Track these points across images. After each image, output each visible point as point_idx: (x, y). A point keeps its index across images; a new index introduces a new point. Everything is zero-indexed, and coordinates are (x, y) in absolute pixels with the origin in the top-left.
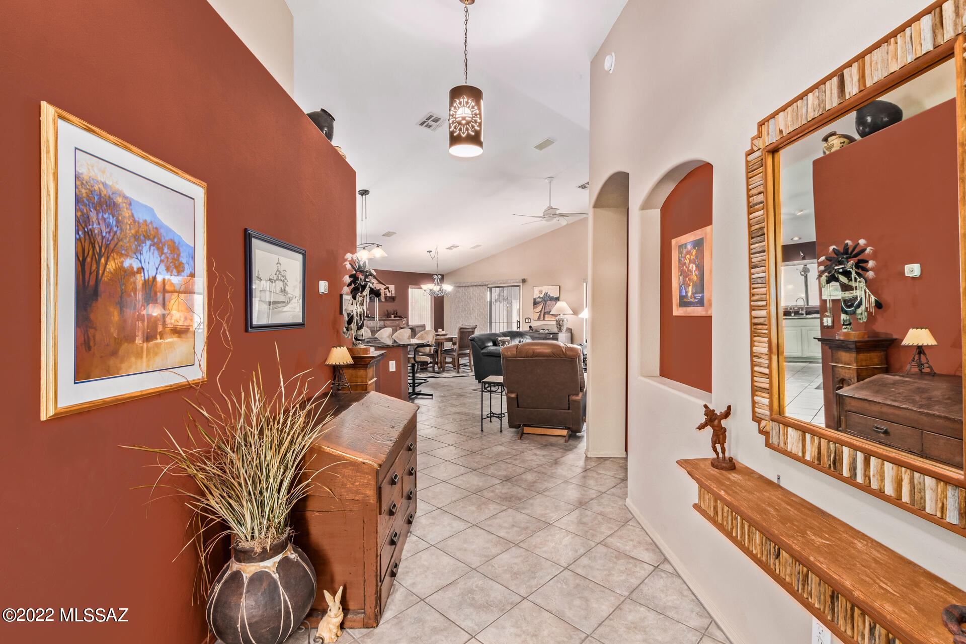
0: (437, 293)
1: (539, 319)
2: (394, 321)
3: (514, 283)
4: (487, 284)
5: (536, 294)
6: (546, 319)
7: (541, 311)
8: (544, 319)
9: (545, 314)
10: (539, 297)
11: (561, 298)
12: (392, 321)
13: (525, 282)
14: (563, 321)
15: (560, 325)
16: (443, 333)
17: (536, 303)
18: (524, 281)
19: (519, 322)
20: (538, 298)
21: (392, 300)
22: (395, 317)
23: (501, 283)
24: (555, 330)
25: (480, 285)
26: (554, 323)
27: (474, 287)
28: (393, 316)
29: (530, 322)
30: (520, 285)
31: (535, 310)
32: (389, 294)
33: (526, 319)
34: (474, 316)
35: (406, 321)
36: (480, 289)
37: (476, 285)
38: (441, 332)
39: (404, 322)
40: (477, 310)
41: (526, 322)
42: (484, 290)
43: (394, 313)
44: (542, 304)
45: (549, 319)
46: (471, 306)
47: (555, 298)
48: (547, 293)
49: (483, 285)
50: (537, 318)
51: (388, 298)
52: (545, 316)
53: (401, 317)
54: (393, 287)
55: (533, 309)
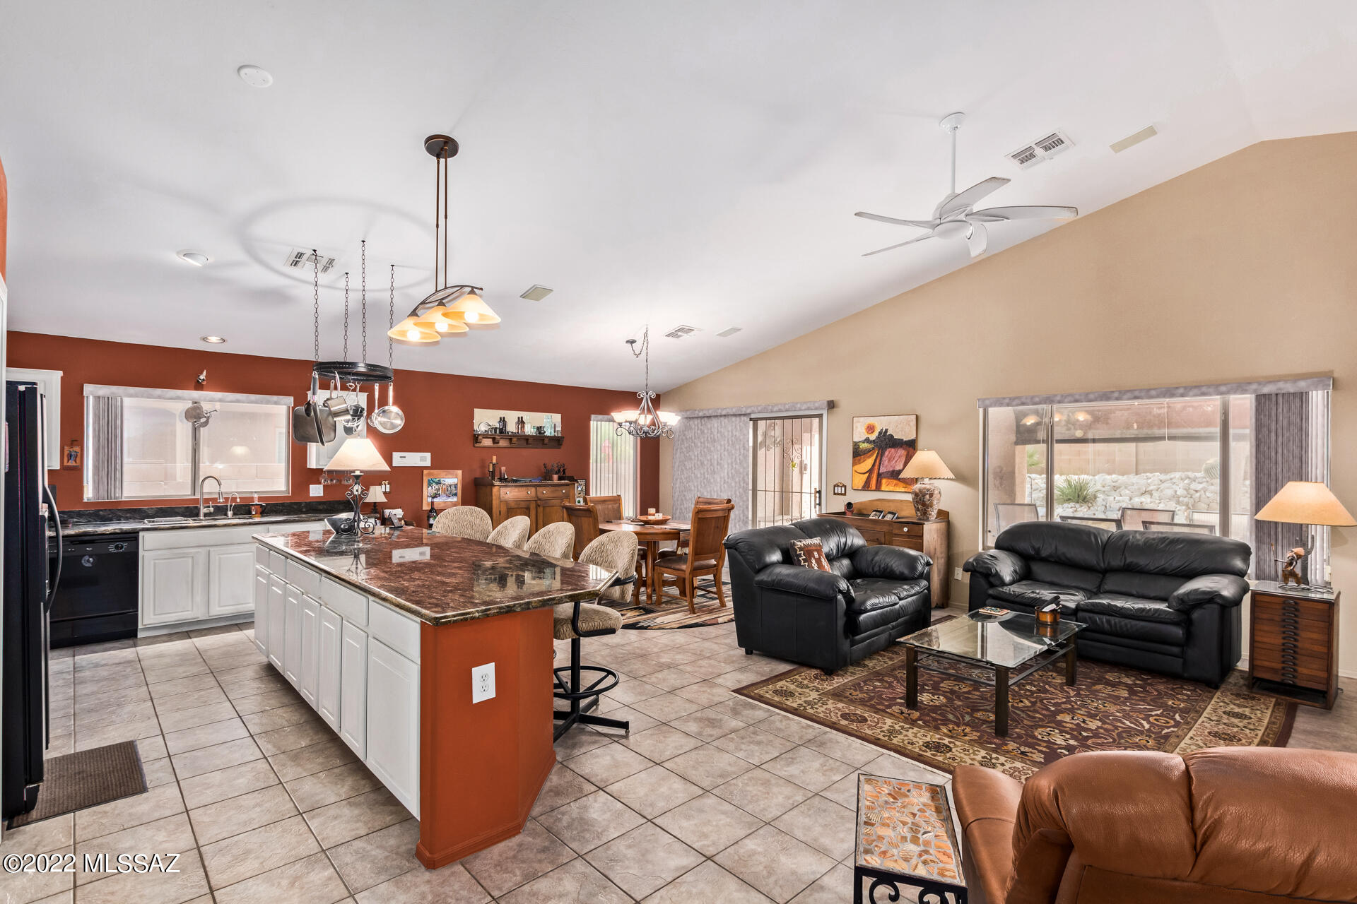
0: (646, 429)
1: (866, 487)
2: (560, 488)
3: (809, 409)
4: (748, 412)
5: (860, 434)
6: (883, 488)
7: (870, 471)
8: (878, 488)
9: (880, 476)
10: (867, 440)
11: (920, 444)
12: (553, 488)
13: (833, 407)
14: (931, 495)
15: (924, 504)
16: (659, 516)
17: (858, 454)
18: (831, 405)
19: (819, 492)
20: (864, 442)
21: (556, 444)
22: (560, 479)
23: (780, 411)
24: (909, 513)
25: (735, 415)
26: (909, 497)
27: (722, 419)
28: (555, 477)
29: (845, 494)
30: (822, 415)
31: (856, 468)
32: (549, 432)
33: (835, 486)
34: (721, 478)
35: (584, 488)
36: (733, 422)
37: (725, 416)
38: (654, 515)
39: (580, 489)
40: (728, 464)
41: (835, 494)
42: (741, 424)
43: (559, 471)
44: (875, 455)
45: (891, 488)
46: (715, 457)
47: (905, 441)
48: (886, 430)
49: (740, 415)
50: (863, 484)
51: (546, 441)
52: (881, 482)
53: (573, 480)
54: (557, 418)
55: (853, 466)
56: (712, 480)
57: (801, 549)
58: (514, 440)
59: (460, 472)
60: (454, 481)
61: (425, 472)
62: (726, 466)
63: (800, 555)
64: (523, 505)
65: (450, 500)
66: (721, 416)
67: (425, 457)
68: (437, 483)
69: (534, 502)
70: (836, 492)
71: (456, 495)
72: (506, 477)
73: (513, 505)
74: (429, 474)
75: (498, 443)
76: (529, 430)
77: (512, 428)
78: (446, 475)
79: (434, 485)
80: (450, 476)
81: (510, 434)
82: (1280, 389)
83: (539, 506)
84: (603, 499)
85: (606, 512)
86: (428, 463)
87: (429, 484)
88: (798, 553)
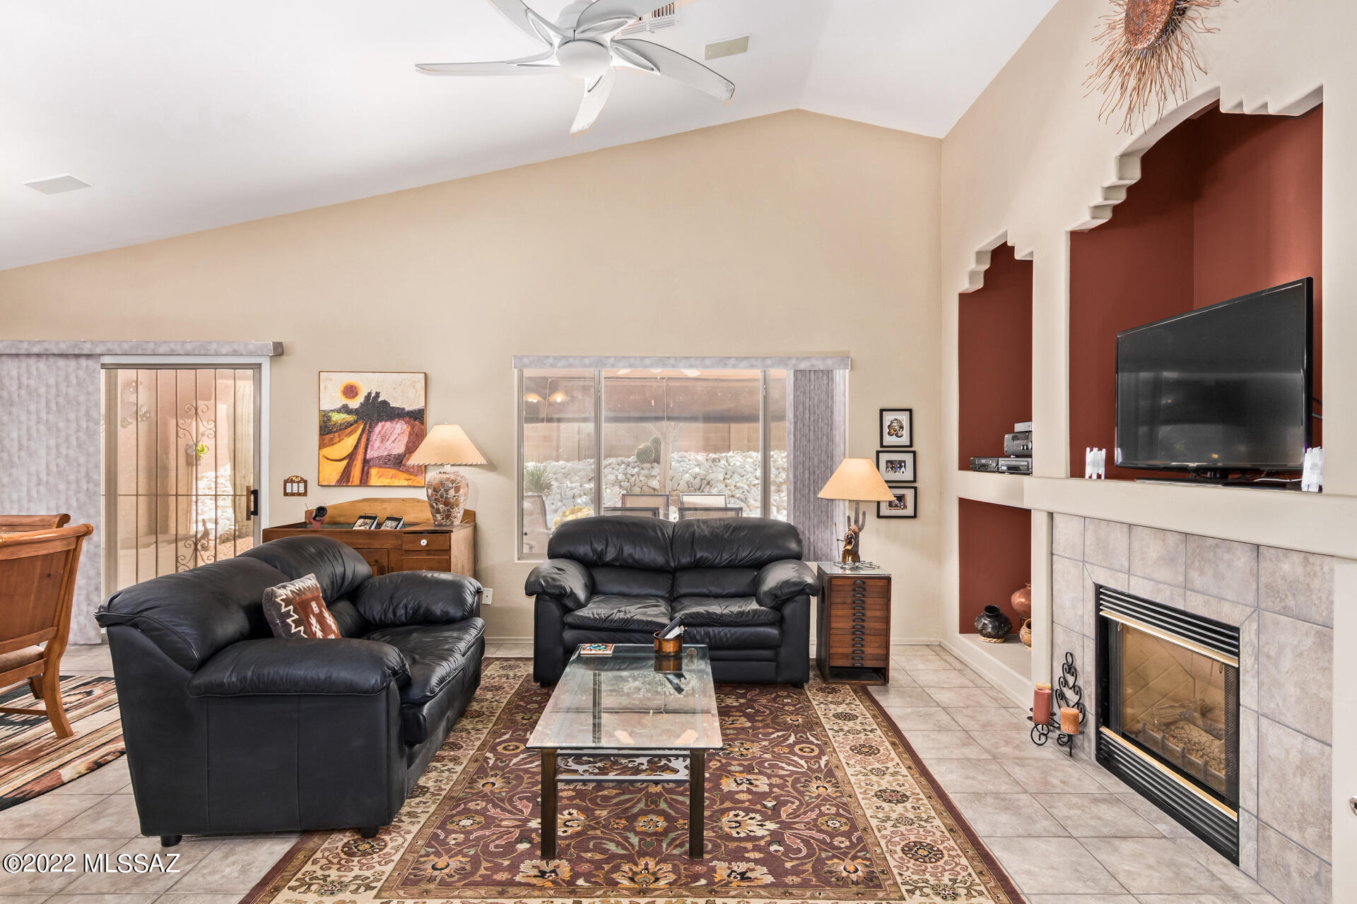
1: (344, 480)
3: (235, 353)
4: (98, 350)
5: (332, 399)
6: (373, 481)
7: (351, 457)
8: (364, 482)
9: (367, 464)
10: (344, 408)
11: (430, 418)
13: (281, 354)
14: (457, 489)
15: (447, 503)
17: (328, 431)
18: (279, 351)
19: (256, 493)
20: (339, 411)
23: (172, 354)
24: (422, 516)
26: (422, 495)
27: (32, 361)
29: (305, 494)
30: (260, 365)
31: (326, 451)
33: (286, 482)
34: (29, 474)
36: (58, 368)
37: (39, 355)
40: (48, 448)
41: (286, 494)
42: (81, 373)
44: (359, 431)
45: (386, 482)
46: (15, 435)
47: (409, 412)
48: (378, 394)
49: (77, 356)
50: (338, 477)
52: (368, 473)
55: (320, 449)
57: (288, 602)
62: (43, 452)
63: (288, 615)
66: (28, 355)
70: (289, 490)
82: (812, 366)
88: (283, 610)
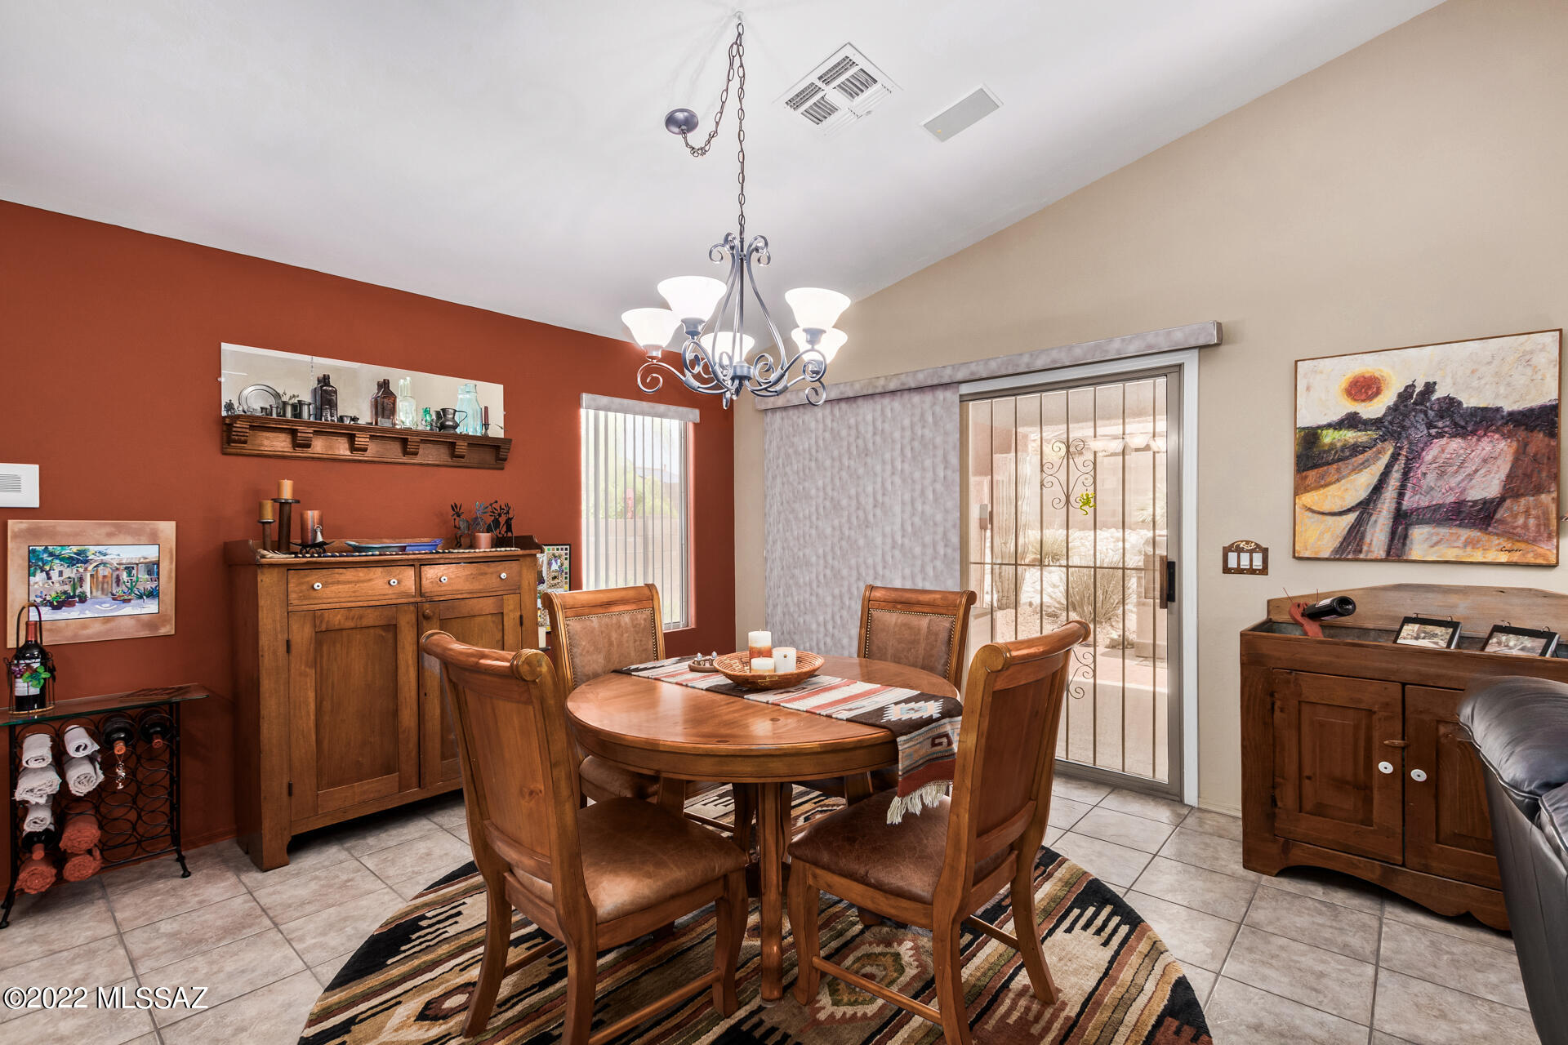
1: (1351, 547)
2: (493, 568)
4: (957, 377)
5: (1322, 406)
6: (1419, 552)
7: (1366, 507)
8: (1396, 551)
9: (1402, 520)
13: (1220, 342)
17: (1315, 459)
18: (1220, 337)
19: (1170, 566)
20: (1337, 425)
21: (489, 457)
22: (497, 542)
25: (920, 389)
27: (886, 401)
28: (484, 538)
29: (1264, 571)
30: (1180, 366)
31: (1308, 499)
32: (470, 427)
33: (1226, 551)
34: (884, 535)
35: (566, 564)
36: (913, 406)
37: (893, 392)
38: (767, 653)
39: (555, 567)
40: (903, 503)
41: (1227, 570)
42: (938, 409)
43: (496, 523)
44: (1385, 459)
45: (1451, 555)
46: (870, 489)
47: (1511, 414)
48: (1430, 388)
49: (933, 387)
50: (1337, 544)
51: (462, 447)
52: (1405, 537)
53: (529, 544)
54: (493, 395)
55: (1296, 494)
56: (861, 542)
58: (361, 440)
59: (168, 529)
60: (151, 552)
61: (14, 525)
62: (897, 509)
64: (371, 619)
65: (128, 610)
66: (883, 394)
67: (17, 478)
68: (71, 561)
69: (412, 608)
70: (1232, 563)
71: (152, 594)
72: (320, 539)
73: (337, 619)
74: (33, 533)
75: (309, 446)
76: (408, 416)
77: (356, 406)
78: (110, 535)
79: (57, 566)
80: (129, 540)
81: (347, 421)
83: (427, 618)
84: (605, 598)
85: (614, 636)
86: (29, 496)
87: (35, 563)
